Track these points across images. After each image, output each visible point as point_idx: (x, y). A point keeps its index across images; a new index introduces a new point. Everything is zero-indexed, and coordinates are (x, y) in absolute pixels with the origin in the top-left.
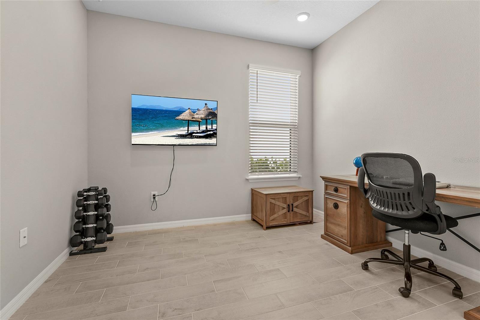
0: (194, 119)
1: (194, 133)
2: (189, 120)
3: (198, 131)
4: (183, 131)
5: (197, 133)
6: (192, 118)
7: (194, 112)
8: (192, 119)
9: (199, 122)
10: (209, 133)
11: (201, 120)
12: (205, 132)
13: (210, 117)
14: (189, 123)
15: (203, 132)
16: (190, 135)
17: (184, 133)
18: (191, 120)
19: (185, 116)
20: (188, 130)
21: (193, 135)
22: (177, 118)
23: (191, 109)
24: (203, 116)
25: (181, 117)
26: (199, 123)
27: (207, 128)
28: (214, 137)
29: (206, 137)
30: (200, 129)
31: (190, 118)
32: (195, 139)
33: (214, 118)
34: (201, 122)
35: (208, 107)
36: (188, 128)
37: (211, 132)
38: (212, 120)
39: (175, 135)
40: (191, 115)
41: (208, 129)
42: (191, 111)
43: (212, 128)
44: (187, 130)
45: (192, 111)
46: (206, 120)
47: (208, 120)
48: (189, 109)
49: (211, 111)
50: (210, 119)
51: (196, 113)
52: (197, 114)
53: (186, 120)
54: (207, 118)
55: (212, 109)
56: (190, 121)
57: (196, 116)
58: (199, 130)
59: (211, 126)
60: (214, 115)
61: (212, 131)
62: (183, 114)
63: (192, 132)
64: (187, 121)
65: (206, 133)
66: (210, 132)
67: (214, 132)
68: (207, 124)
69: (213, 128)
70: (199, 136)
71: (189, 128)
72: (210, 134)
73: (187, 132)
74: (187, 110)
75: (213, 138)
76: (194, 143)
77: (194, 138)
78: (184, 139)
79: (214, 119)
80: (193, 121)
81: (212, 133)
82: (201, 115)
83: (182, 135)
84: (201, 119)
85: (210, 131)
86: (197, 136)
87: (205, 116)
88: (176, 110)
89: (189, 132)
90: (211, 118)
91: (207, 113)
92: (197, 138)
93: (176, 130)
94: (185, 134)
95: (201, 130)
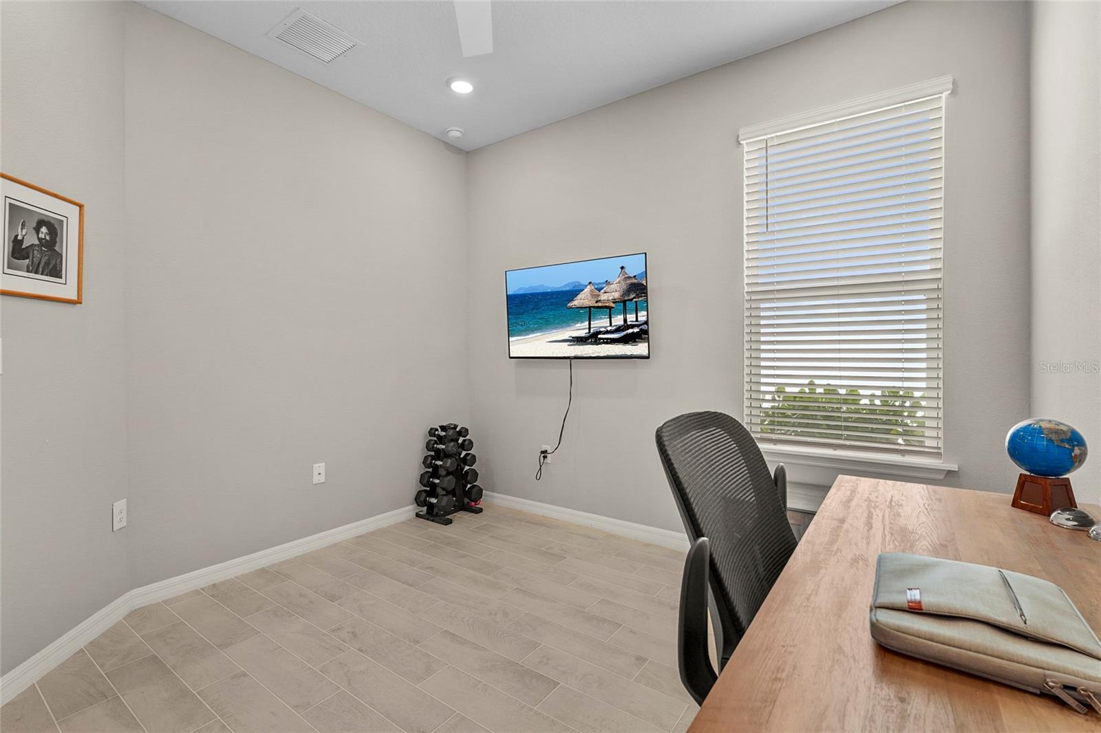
0: (600, 304)
1: (600, 333)
2: (590, 307)
3: (609, 329)
4: (580, 330)
5: (607, 332)
6: (597, 302)
7: (599, 290)
8: (596, 305)
9: (610, 308)
10: (630, 331)
11: (613, 305)
12: (623, 330)
13: (632, 296)
14: (590, 312)
15: (618, 330)
16: (594, 338)
17: (583, 333)
18: (594, 307)
19: (583, 300)
20: (590, 328)
21: (599, 336)
22: (570, 304)
23: (594, 284)
24: (617, 295)
25: (576, 303)
26: (609, 311)
27: (625, 321)
28: (642, 339)
29: (626, 340)
30: (613, 324)
31: (592, 303)
32: (603, 345)
33: (641, 297)
34: (613, 308)
35: (626, 274)
36: (590, 324)
37: (636, 330)
38: (636, 302)
39: (567, 337)
40: (593, 296)
41: (629, 323)
42: (593, 288)
43: (637, 320)
44: (588, 327)
45: (596, 287)
46: (624, 302)
47: (627, 302)
48: (590, 283)
49: (634, 281)
50: (631, 300)
51: (602, 291)
52: (605, 293)
53: (586, 307)
54: (626, 298)
55: (635, 277)
56: (592, 309)
57: (603, 297)
58: (611, 325)
59: (635, 315)
60: (641, 289)
61: (638, 326)
62: (579, 297)
63: (597, 332)
64: (588, 309)
65: (625, 333)
66: (632, 328)
67: (641, 330)
68: (625, 312)
69: (639, 319)
70: (610, 339)
71: (592, 323)
72: (633, 333)
73: (587, 331)
74: (586, 286)
75: (641, 342)
76: (602, 355)
77: (601, 344)
78: (583, 345)
79: (640, 299)
80: (598, 307)
81: (638, 330)
82: (613, 294)
83: (580, 337)
84: (614, 303)
85: (632, 326)
86: (607, 339)
87: (622, 295)
88: (568, 289)
89: (592, 331)
90: (634, 298)
91: (625, 287)
92: (607, 343)
93: (568, 329)
94: (584, 335)
95: (614, 326)
